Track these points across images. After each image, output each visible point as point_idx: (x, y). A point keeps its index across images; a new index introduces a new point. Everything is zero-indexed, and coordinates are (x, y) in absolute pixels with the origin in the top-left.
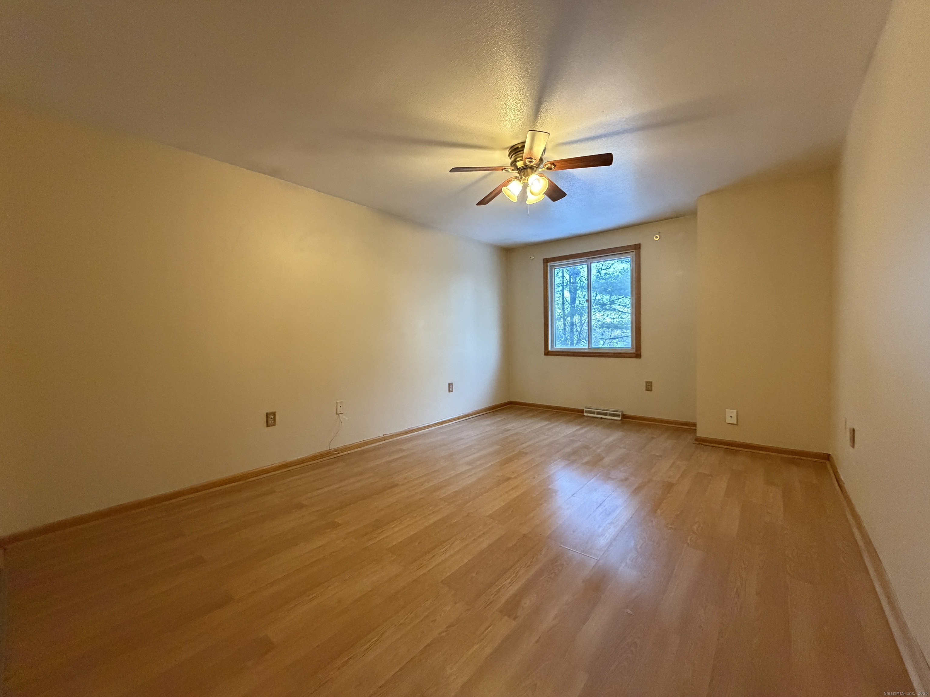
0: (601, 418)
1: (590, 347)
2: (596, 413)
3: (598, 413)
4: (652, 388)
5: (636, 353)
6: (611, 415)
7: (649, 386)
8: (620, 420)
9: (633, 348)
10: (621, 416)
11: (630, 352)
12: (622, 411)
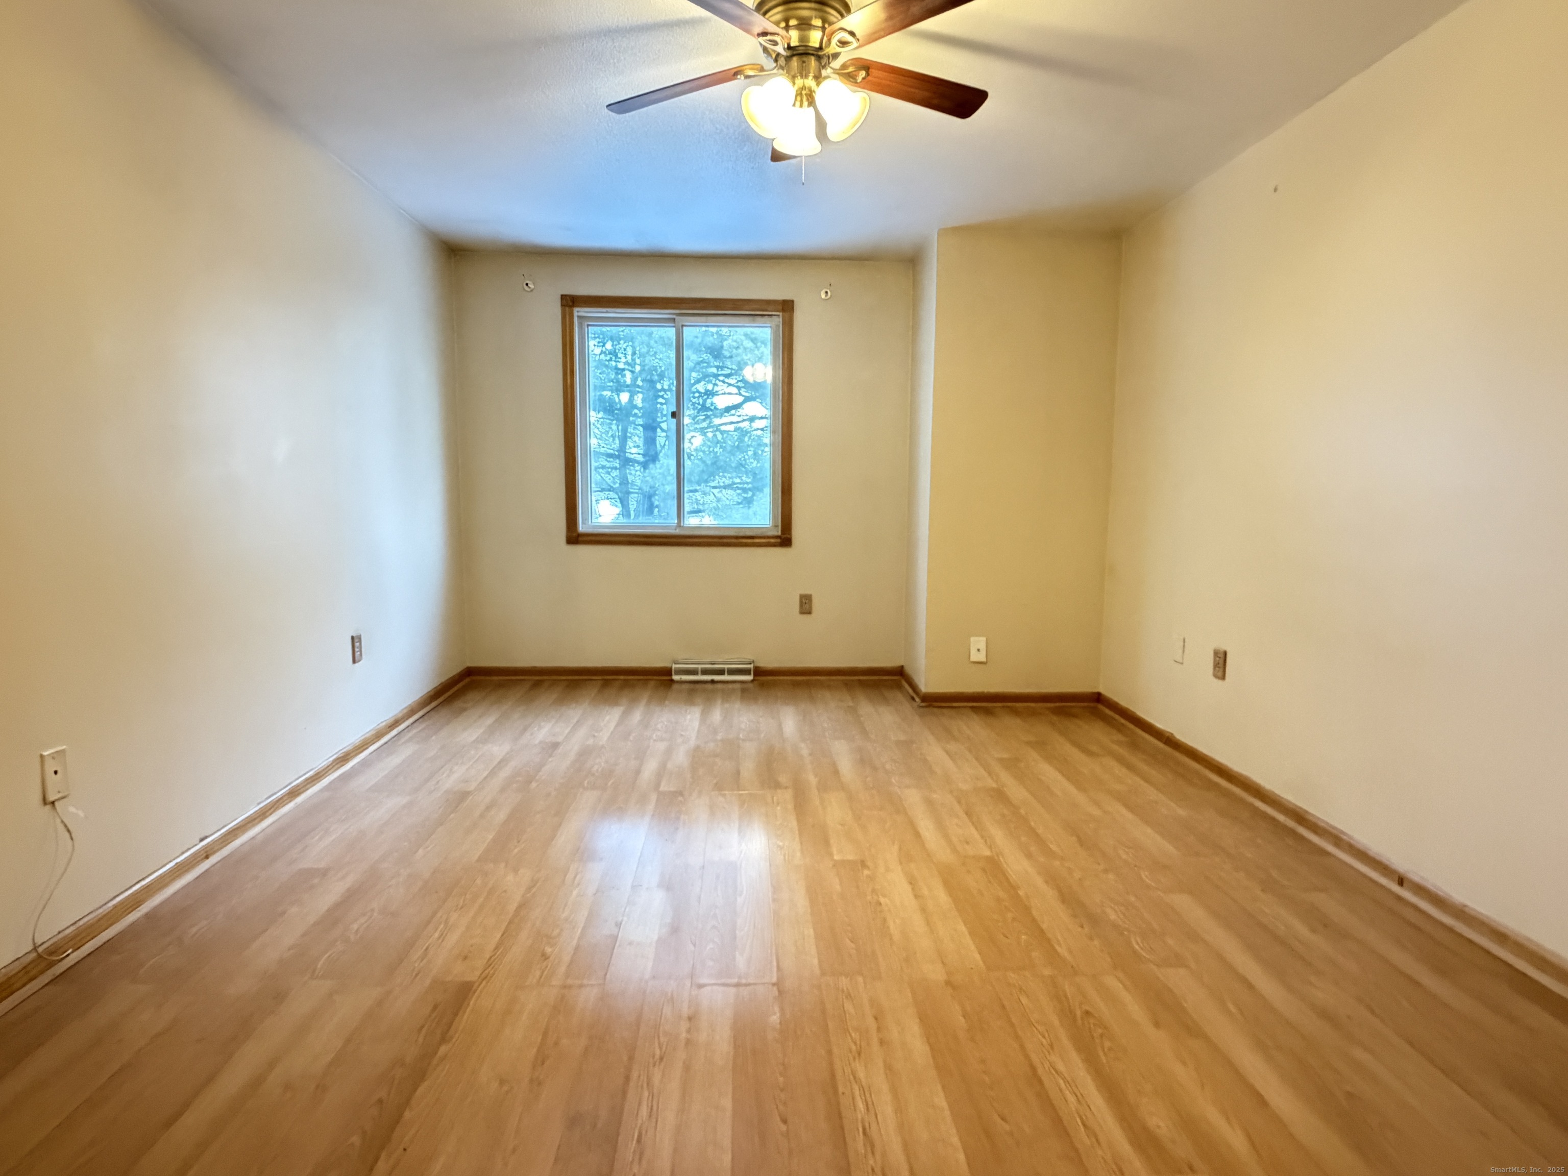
0: (713, 682)
1: (682, 524)
2: (700, 673)
3: (705, 672)
4: (811, 607)
5: (783, 536)
6: (732, 672)
7: (806, 605)
8: (752, 681)
9: (776, 526)
10: (752, 673)
11: (770, 533)
12: (753, 661)
